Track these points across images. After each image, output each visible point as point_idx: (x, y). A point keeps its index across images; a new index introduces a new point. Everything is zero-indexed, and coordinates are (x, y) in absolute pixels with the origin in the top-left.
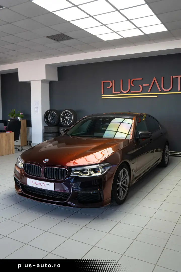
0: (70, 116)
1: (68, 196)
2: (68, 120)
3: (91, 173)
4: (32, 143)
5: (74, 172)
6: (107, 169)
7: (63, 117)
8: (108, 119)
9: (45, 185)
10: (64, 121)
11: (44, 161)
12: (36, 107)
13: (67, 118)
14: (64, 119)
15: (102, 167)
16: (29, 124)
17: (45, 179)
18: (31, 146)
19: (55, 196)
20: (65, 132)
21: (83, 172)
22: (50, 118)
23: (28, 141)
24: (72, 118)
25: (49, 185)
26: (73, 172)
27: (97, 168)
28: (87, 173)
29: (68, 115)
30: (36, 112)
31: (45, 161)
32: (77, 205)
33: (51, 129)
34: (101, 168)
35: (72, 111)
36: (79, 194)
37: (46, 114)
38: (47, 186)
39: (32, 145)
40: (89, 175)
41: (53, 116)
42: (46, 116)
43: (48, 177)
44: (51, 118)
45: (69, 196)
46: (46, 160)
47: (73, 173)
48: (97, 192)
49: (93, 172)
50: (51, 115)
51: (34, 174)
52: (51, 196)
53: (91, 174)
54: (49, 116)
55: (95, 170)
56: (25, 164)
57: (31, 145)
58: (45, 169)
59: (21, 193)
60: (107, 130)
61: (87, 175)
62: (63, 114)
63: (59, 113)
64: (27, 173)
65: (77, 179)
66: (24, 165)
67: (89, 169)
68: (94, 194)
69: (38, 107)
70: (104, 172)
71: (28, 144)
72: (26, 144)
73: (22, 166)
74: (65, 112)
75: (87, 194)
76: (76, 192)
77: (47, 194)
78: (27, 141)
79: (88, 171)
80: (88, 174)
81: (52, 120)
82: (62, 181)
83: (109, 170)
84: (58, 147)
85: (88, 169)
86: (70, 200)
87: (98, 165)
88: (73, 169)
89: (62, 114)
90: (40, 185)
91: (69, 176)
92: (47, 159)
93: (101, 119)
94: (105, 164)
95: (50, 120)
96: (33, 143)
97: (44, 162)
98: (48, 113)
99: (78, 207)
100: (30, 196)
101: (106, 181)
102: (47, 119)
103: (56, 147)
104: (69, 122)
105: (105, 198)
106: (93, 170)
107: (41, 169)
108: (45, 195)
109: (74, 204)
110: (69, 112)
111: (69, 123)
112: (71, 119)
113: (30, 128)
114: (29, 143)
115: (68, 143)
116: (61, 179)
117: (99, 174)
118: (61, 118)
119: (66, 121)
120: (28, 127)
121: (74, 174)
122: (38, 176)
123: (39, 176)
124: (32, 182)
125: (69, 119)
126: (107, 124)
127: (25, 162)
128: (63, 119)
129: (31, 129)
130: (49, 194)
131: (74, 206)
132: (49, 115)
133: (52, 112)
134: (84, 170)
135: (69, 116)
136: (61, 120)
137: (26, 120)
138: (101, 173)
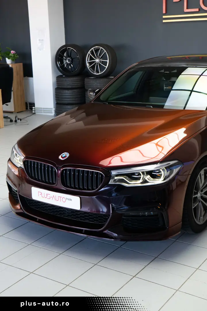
0: (104, 57)
1: (105, 220)
2: (100, 65)
3: (146, 179)
4: (34, 106)
5: (116, 178)
6: (175, 171)
7: (91, 59)
8: (175, 71)
9: (64, 200)
10: (93, 67)
11: (60, 157)
12: (39, 40)
13: (97, 60)
14: (93, 62)
15: (166, 168)
16: (28, 72)
17: (64, 188)
18: (33, 112)
19: (81, 219)
20: (96, 95)
21: (131, 176)
22: (67, 61)
23: (28, 104)
24: (108, 61)
25: (71, 200)
26: (113, 178)
27: (157, 170)
28: (139, 179)
29: (100, 55)
30: (40, 50)
31: (63, 156)
32: (121, 236)
33: (70, 82)
34: (163, 170)
35: (107, 47)
36: (124, 216)
37: (59, 53)
38: (67, 201)
39: (35, 111)
40: (142, 183)
41: (72, 56)
42: (59, 57)
43: (69, 185)
44: (69, 61)
45: (107, 219)
46: (65, 155)
47: (113, 180)
48: (156, 213)
49: (149, 176)
50: (68, 56)
51: (44, 180)
52: (75, 218)
53: (145, 181)
54: (64, 58)
55: (153, 174)
56: (27, 161)
57: (33, 110)
58: (63, 171)
59: (21, 211)
60: (173, 89)
61: (138, 183)
62: (91, 54)
63: (83, 50)
64: (32, 178)
65: (120, 188)
66: (24, 162)
67: (143, 173)
68: (152, 216)
69: (42, 40)
70: (169, 176)
71: (27, 108)
72: (24, 109)
73: (22, 163)
74: (94, 49)
75: (139, 216)
76: (120, 212)
77: (68, 215)
78: (26, 103)
79: (139, 174)
80: (141, 181)
81: (70, 64)
82: (94, 192)
83: (178, 174)
84: (85, 125)
85: (141, 173)
86: (110, 227)
87: (159, 165)
88: (114, 173)
89: (89, 54)
90: (56, 200)
91: (106, 184)
92: (66, 153)
93: (163, 71)
94: (172, 163)
95: (67, 64)
96: (36, 106)
97: (61, 159)
98: (63, 52)
99: (122, 240)
100: (37, 219)
101: (172, 191)
102: (62, 62)
103: (81, 124)
104: (102, 68)
105: (171, 223)
106: (150, 173)
107: (55, 170)
108: (64, 216)
109: (116, 235)
110: (102, 49)
111: (101, 70)
112: (105, 63)
113: (30, 78)
114: (30, 106)
115: (103, 118)
116: (93, 189)
117: (160, 181)
118: (88, 61)
119: (97, 66)
120: (26, 77)
121: (115, 180)
122: (50, 183)
123: (54, 184)
124: (40, 193)
125: (103, 62)
126: (173, 79)
127: (26, 158)
128: (90, 63)
129: (33, 80)
130: (71, 216)
131: (115, 238)
132: (65, 55)
133: (69, 50)
134: (134, 174)
135: (101, 58)
136: (88, 65)
137: (21, 64)
138: (164, 179)
